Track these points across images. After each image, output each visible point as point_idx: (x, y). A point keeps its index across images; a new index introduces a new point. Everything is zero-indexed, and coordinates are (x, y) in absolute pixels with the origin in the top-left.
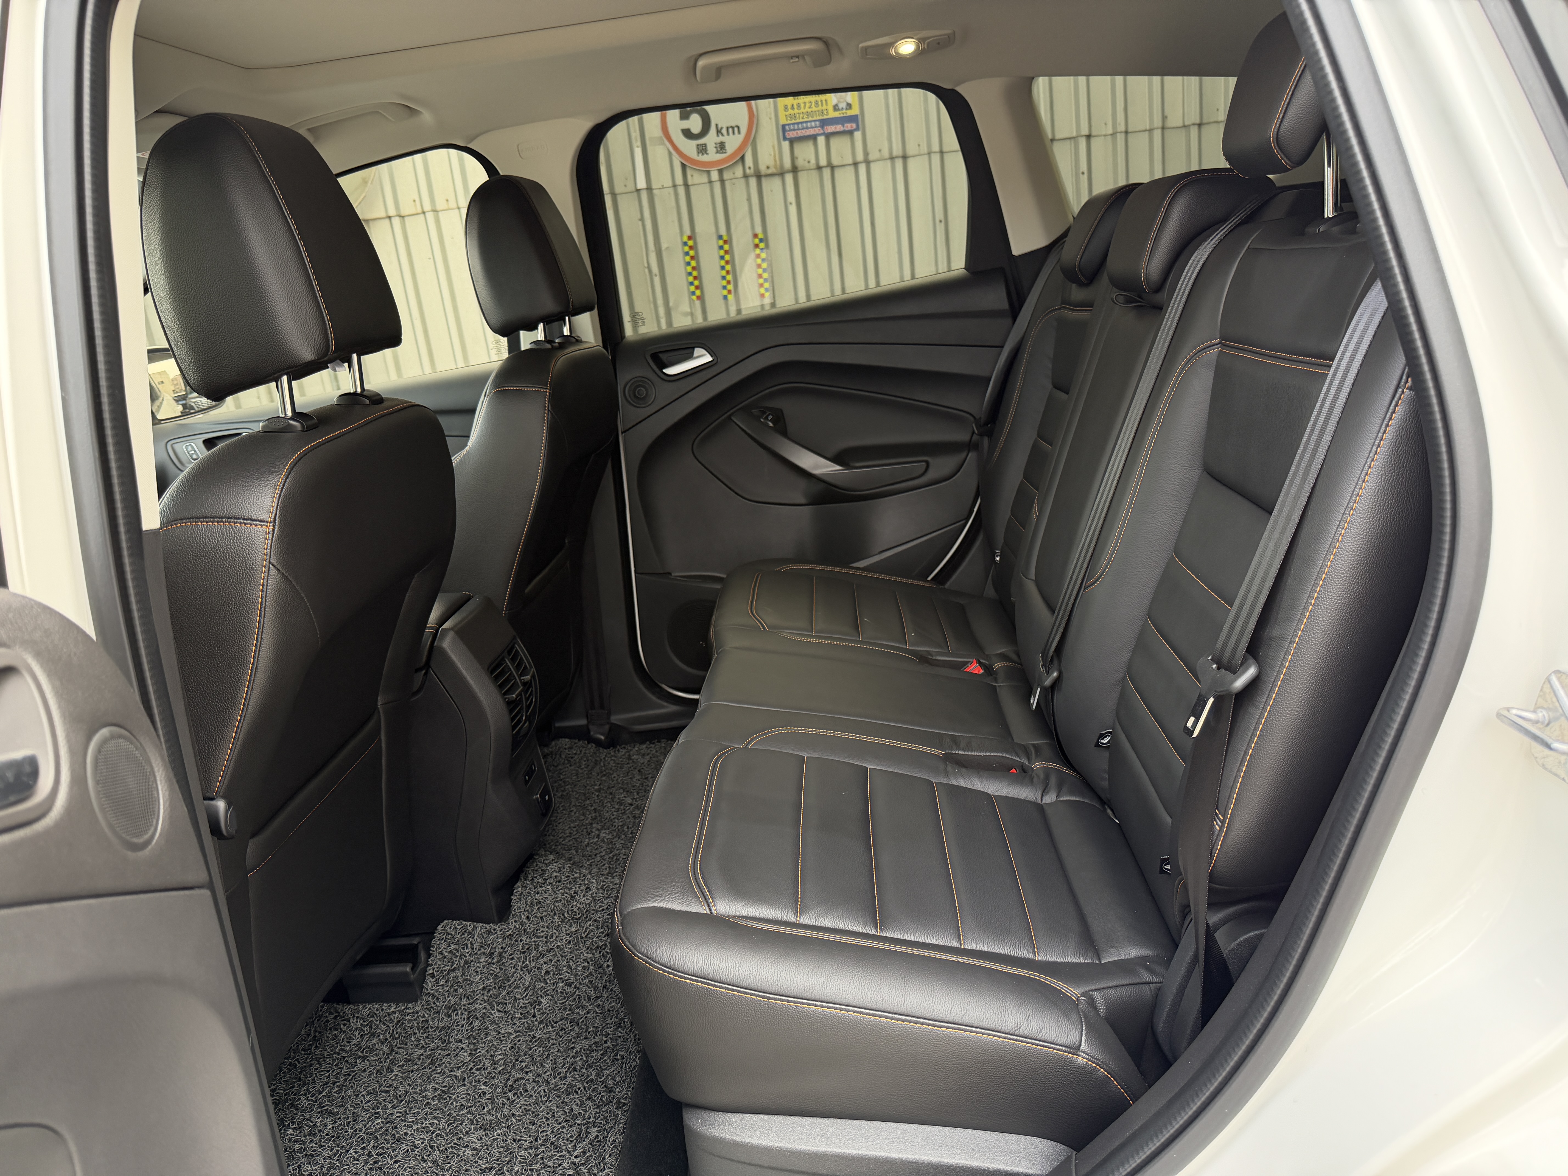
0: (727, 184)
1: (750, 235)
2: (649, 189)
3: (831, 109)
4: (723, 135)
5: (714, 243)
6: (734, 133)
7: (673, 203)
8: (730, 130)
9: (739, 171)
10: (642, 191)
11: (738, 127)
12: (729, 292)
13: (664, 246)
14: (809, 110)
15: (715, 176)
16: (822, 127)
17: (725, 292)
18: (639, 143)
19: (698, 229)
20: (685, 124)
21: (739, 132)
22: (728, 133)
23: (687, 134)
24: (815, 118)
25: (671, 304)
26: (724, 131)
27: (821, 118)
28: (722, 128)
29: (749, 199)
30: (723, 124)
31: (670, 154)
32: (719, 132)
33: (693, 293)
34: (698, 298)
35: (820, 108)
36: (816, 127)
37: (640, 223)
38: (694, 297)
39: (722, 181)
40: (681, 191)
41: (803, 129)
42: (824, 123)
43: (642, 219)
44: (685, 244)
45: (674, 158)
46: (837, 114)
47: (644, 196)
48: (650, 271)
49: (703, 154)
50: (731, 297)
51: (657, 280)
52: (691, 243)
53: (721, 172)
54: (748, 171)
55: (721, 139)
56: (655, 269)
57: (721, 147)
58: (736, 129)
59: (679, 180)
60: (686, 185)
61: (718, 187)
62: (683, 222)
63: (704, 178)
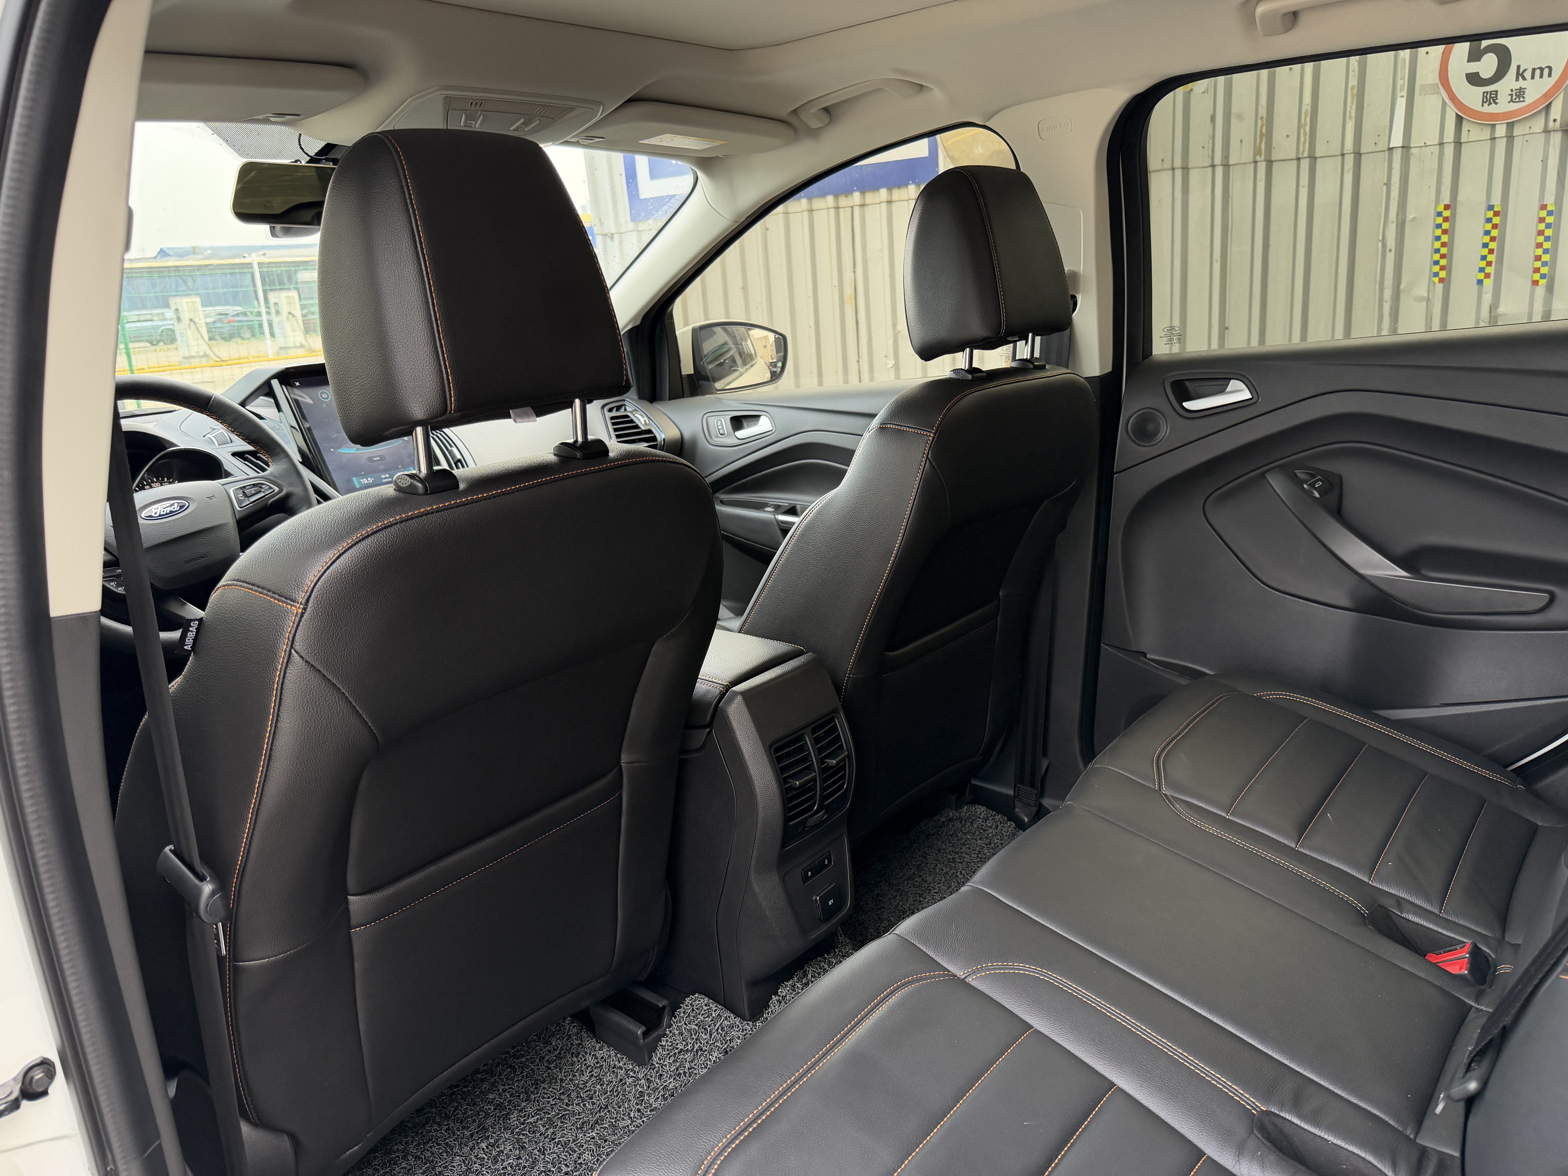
0: (1517, 142)
1: (1537, 206)
2: (1406, 147)
4: (1524, 79)
5: (1482, 213)
6: (1541, 76)
7: (1435, 165)
8: (1538, 72)
9: (1538, 125)
10: (1394, 150)
11: (1550, 68)
12: (1487, 276)
13: (1410, 216)
15: (1501, 130)
17: (1481, 276)
18: (1405, 93)
19: (1461, 197)
20: (1474, 67)
21: (1550, 75)
22: (1533, 77)
23: (1474, 79)
25: (1402, 286)
26: (1528, 75)
28: (1525, 70)
29: (1545, 162)
30: (1527, 65)
31: (1444, 102)
32: (1520, 75)
33: (1436, 274)
34: (1441, 280)
37: (1385, 187)
38: (1436, 280)
39: (1510, 138)
40: (1449, 150)
43: (1388, 185)
44: (1439, 214)
45: (1448, 109)
47: (1397, 156)
48: (1384, 246)
49: (1490, 104)
50: (1488, 283)
51: (1390, 257)
52: (1446, 213)
53: (1510, 126)
54: (1551, 124)
55: (1521, 83)
56: (1391, 243)
57: (1520, 94)
58: (1546, 71)
59: (1450, 135)
60: (1458, 143)
61: (1501, 146)
62: (1442, 189)
63: (1486, 134)
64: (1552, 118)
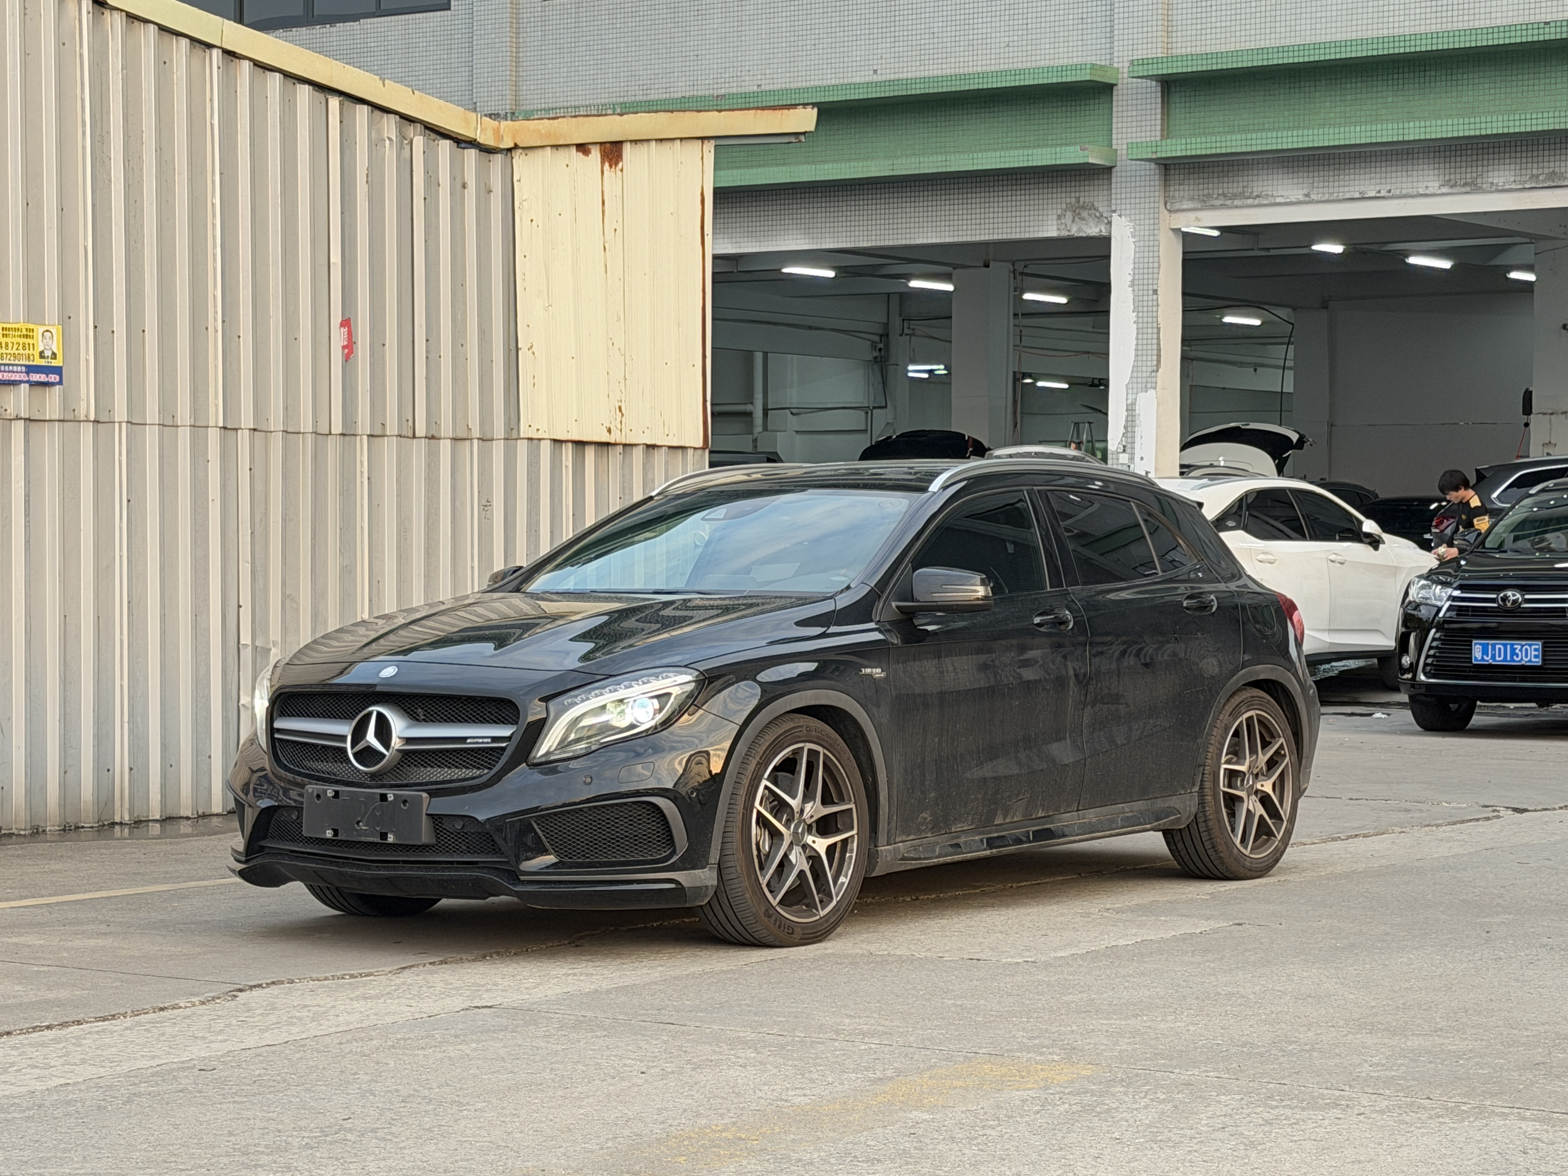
3: (37, 356)
14: (17, 352)
16: (28, 373)
24: (21, 362)
27: (27, 363)
35: (27, 352)
36: (21, 372)
41: (9, 372)
42: (30, 369)
46: (42, 362)
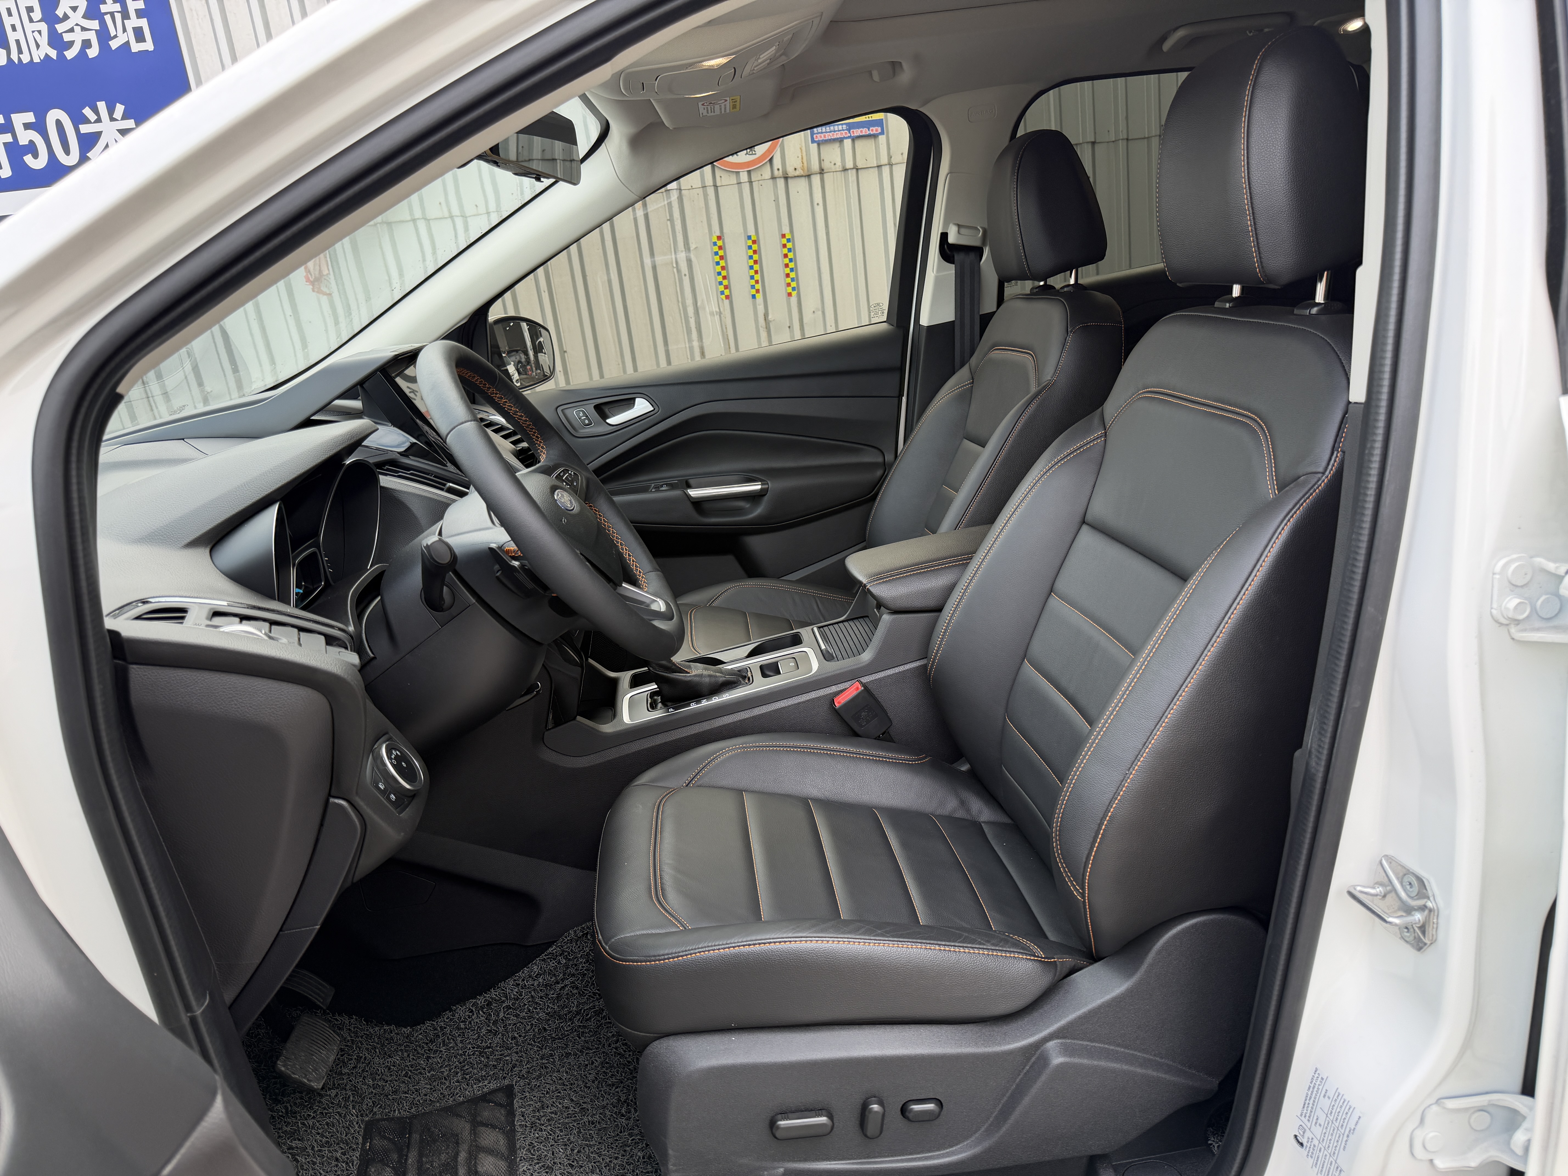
0: (756, 185)
1: (778, 236)
2: (679, 190)
5: (743, 243)
7: (702, 204)
9: (766, 173)
12: (758, 291)
13: (693, 246)
15: (744, 177)
16: (849, 130)
17: (753, 292)
19: (725, 231)
25: (699, 304)
29: (776, 200)
33: (722, 293)
34: (727, 297)
36: (843, 130)
37: (669, 222)
38: (723, 297)
39: (751, 182)
40: (711, 191)
41: (830, 132)
42: (851, 126)
43: (671, 220)
44: (715, 244)
47: (674, 196)
48: (679, 271)
50: (759, 297)
51: (686, 281)
52: (720, 243)
53: (749, 172)
54: (776, 173)
56: (684, 268)
60: (716, 186)
61: (746, 188)
62: (712, 223)
63: (733, 179)
64: (775, 168)
